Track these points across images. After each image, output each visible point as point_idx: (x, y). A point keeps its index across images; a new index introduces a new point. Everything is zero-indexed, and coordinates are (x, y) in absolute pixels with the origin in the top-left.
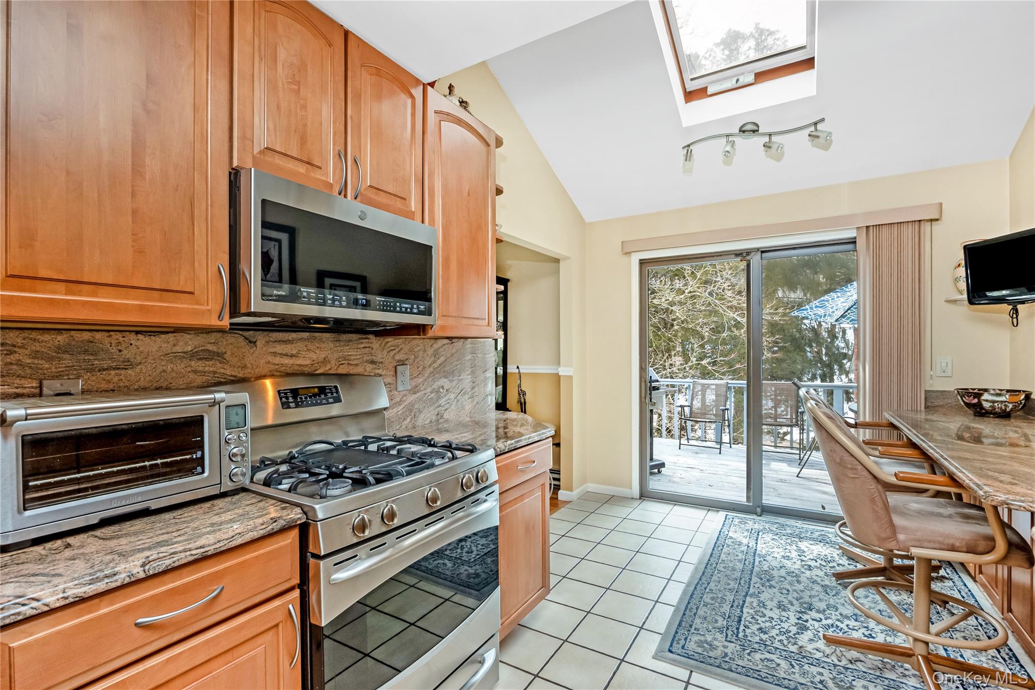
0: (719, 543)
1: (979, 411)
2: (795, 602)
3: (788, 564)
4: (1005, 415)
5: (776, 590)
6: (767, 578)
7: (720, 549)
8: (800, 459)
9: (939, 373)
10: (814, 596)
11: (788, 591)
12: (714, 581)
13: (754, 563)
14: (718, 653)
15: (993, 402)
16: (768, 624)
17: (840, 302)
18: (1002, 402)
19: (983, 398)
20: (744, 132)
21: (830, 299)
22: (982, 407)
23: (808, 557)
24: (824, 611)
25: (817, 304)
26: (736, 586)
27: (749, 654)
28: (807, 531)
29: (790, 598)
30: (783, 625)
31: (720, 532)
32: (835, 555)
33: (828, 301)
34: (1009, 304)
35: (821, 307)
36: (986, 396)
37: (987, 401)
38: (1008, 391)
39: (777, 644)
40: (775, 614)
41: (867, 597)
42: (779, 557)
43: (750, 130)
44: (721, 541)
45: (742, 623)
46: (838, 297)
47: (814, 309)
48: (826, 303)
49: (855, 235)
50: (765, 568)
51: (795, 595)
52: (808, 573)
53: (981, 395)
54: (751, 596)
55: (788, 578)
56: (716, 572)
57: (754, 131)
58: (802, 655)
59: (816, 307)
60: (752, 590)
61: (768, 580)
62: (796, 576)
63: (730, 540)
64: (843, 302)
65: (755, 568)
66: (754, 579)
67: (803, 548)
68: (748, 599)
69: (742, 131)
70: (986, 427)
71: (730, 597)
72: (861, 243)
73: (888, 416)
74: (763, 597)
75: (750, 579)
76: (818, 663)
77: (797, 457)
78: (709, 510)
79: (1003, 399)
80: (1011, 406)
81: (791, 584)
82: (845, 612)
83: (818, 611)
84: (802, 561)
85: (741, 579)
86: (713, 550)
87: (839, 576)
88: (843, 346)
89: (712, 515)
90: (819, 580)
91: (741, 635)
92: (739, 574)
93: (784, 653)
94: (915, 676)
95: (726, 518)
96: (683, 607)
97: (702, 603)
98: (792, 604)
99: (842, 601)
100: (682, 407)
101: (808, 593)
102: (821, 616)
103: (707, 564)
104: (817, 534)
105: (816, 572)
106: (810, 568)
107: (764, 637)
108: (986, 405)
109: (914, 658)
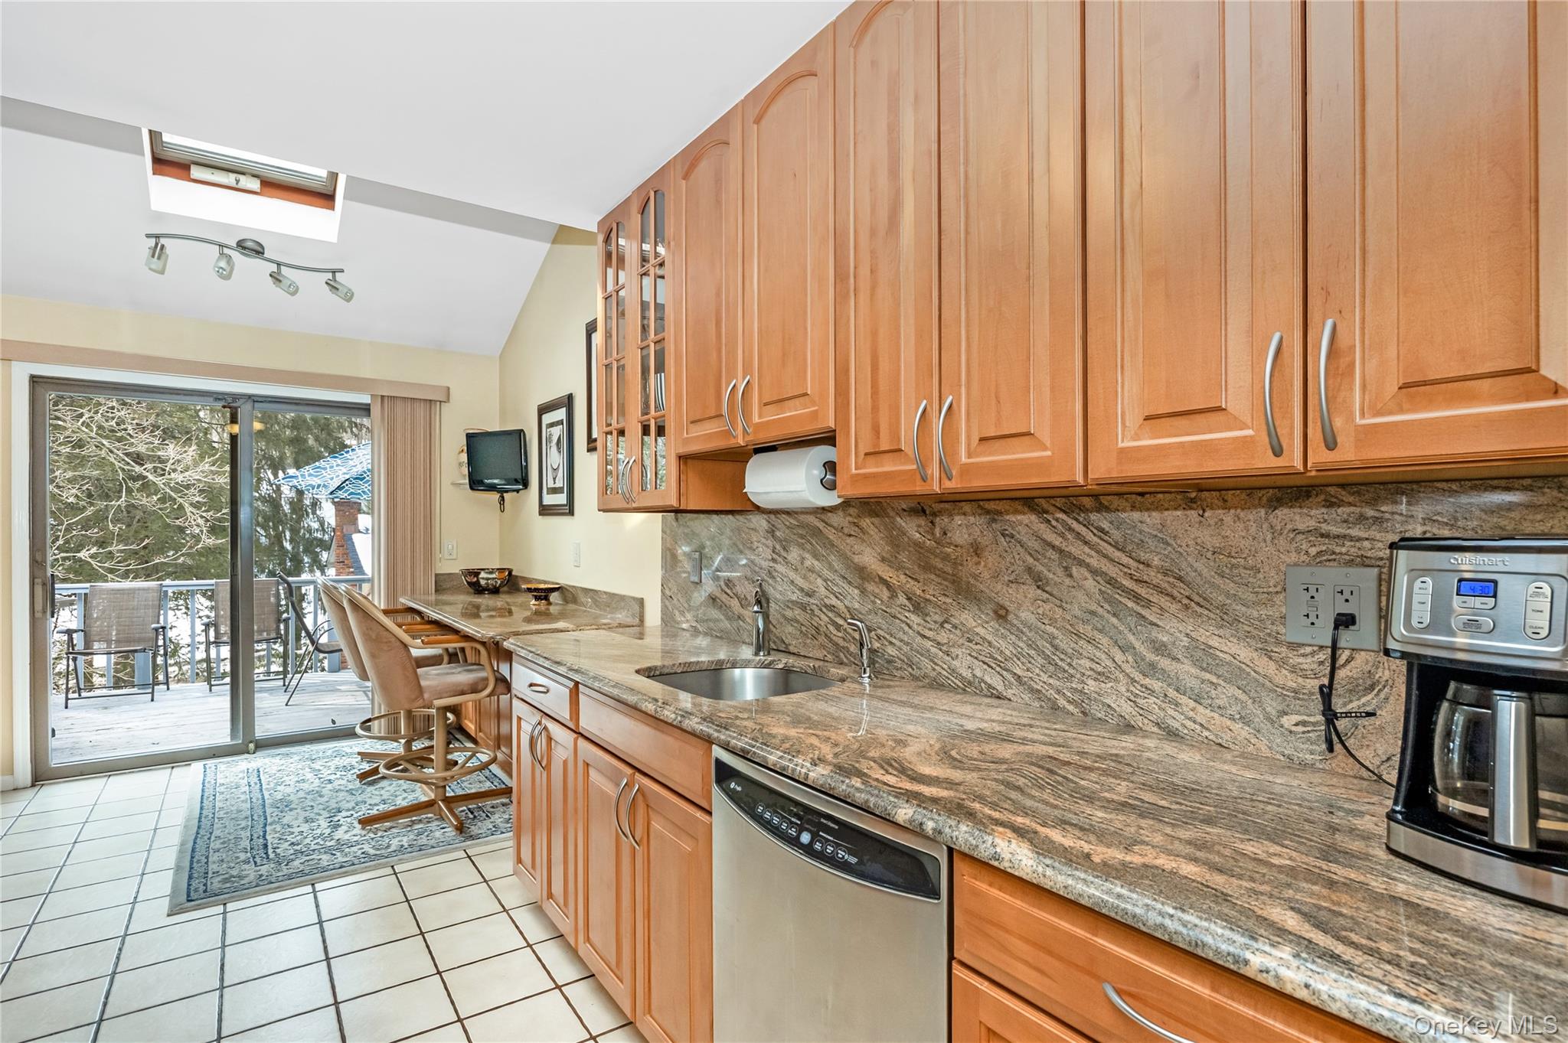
0: (206, 794)
1: (477, 589)
2: (322, 812)
3: (306, 786)
4: (495, 591)
5: (298, 811)
6: (284, 805)
7: (211, 799)
8: (284, 685)
9: (447, 556)
10: (341, 801)
11: (312, 806)
12: (218, 829)
13: (263, 798)
14: (252, 877)
15: (488, 579)
16: (298, 838)
17: (340, 473)
18: (494, 579)
19: (480, 576)
20: (244, 248)
21: (328, 466)
22: (480, 586)
23: (326, 774)
24: (354, 808)
25: (311, 472)
26: (250, 823)
27: (286, 865)
28: (318, 752)
29: (316, 811)
30: (315, 832)
31: (203, 783)
32: (354, 763)
33: (325, 469)
34: (498, 492)
35: (316, 476)
36: (483, 575)
37: (483, 578)
38: (498, 569)
39: (313, 847)
40: (305, 827)
41: (390, 785)
42: (292, 783)
43: (253, 249)
44: (209, 792)
45: (270, 847)
46: (338, 465)
47: (307, 478)
48: (323, 472)
49: (369, 402)
50: (279, 797)
51: (321, 807)
52: (329, 786)
53: (479, 573)
54: (271, 824)
55: (308, 797)
56: (216, 820)
57: (258, 252)
58: (340, 845)
59: (310, 475)
60: (269, 820)
61: (286, 806)
62: (317, 792)
63: (222, 788)
64: (344, 474)
65: (266, 801)
66: (269, 811)
67: (318, 767)
68: (268, 828)
69: (241, 245)
70: (485, 600)
71: (246, 834)
72: (376, 410)
73: (404, 601)
74: (285, 821)
75: (265, 812)
76: (357, 843)
77: (281, 683)
78: (173, 768)
79: (494, 576)
80: (499, 582)
81: (313, 800)
82: (373, 802)
83: (348, 810)
84: (320, 778)
85: (252, 816)
86: (202, 802)
87: (363, 776)
88: (317, 527)
89: (180, 772)
90: (342, 788)
91: (272, 856)
92: (249, 813)
93: (322, 850)
94: (436, 819)
95: (205, 768)
96: (187, 864)
97: (211, 851)
98: (320, 815)
99: (369, 795)
100: (69, 633)
101: (335, 801)
102: (352, 812)
103: (200, 818)
104: (330, 751)
105: (336, 783)
106: (330, 781)
107: (298, 848)
108: (483, 582)
109: (436, 805)
